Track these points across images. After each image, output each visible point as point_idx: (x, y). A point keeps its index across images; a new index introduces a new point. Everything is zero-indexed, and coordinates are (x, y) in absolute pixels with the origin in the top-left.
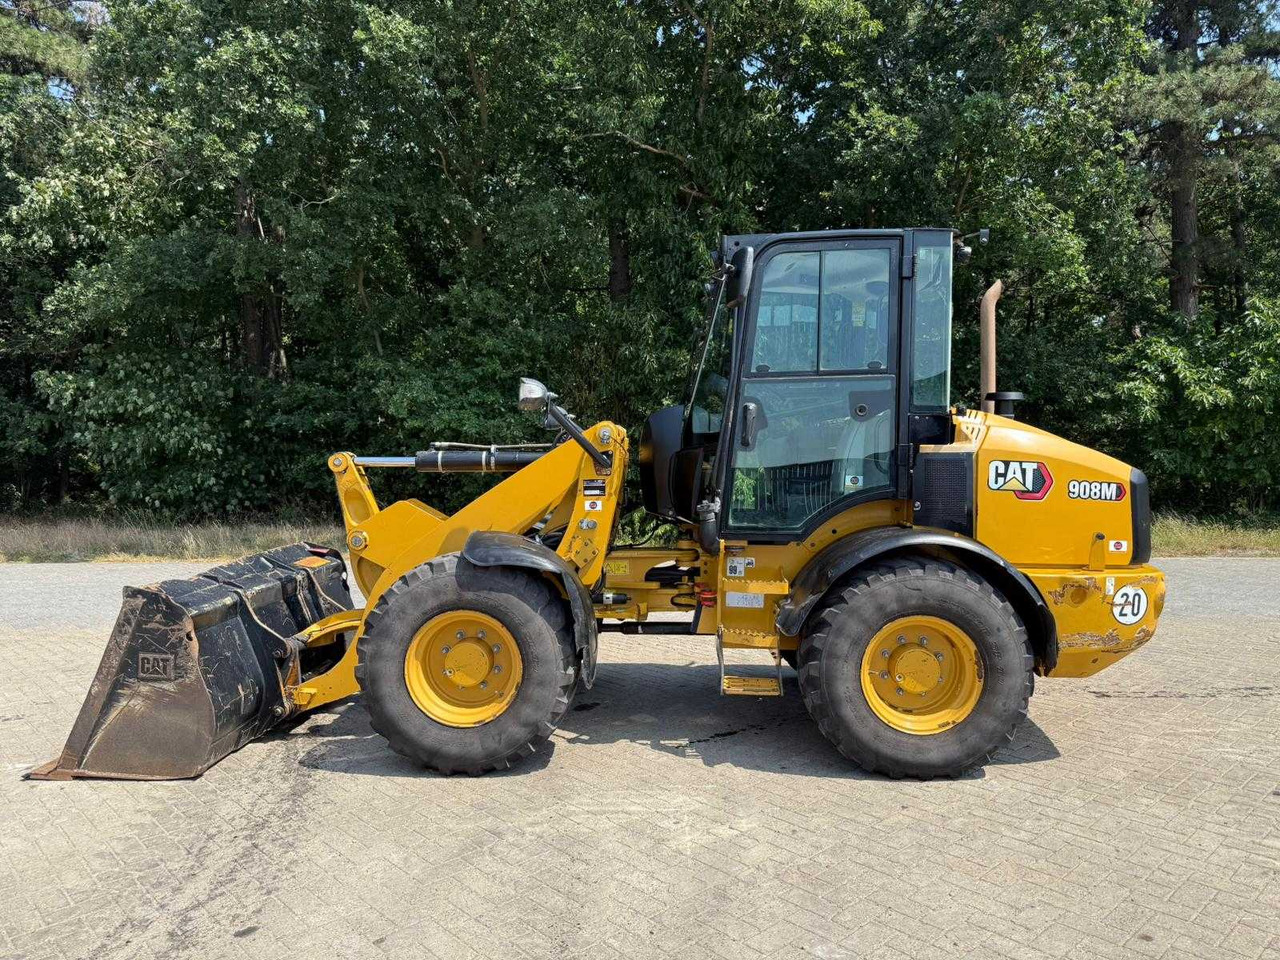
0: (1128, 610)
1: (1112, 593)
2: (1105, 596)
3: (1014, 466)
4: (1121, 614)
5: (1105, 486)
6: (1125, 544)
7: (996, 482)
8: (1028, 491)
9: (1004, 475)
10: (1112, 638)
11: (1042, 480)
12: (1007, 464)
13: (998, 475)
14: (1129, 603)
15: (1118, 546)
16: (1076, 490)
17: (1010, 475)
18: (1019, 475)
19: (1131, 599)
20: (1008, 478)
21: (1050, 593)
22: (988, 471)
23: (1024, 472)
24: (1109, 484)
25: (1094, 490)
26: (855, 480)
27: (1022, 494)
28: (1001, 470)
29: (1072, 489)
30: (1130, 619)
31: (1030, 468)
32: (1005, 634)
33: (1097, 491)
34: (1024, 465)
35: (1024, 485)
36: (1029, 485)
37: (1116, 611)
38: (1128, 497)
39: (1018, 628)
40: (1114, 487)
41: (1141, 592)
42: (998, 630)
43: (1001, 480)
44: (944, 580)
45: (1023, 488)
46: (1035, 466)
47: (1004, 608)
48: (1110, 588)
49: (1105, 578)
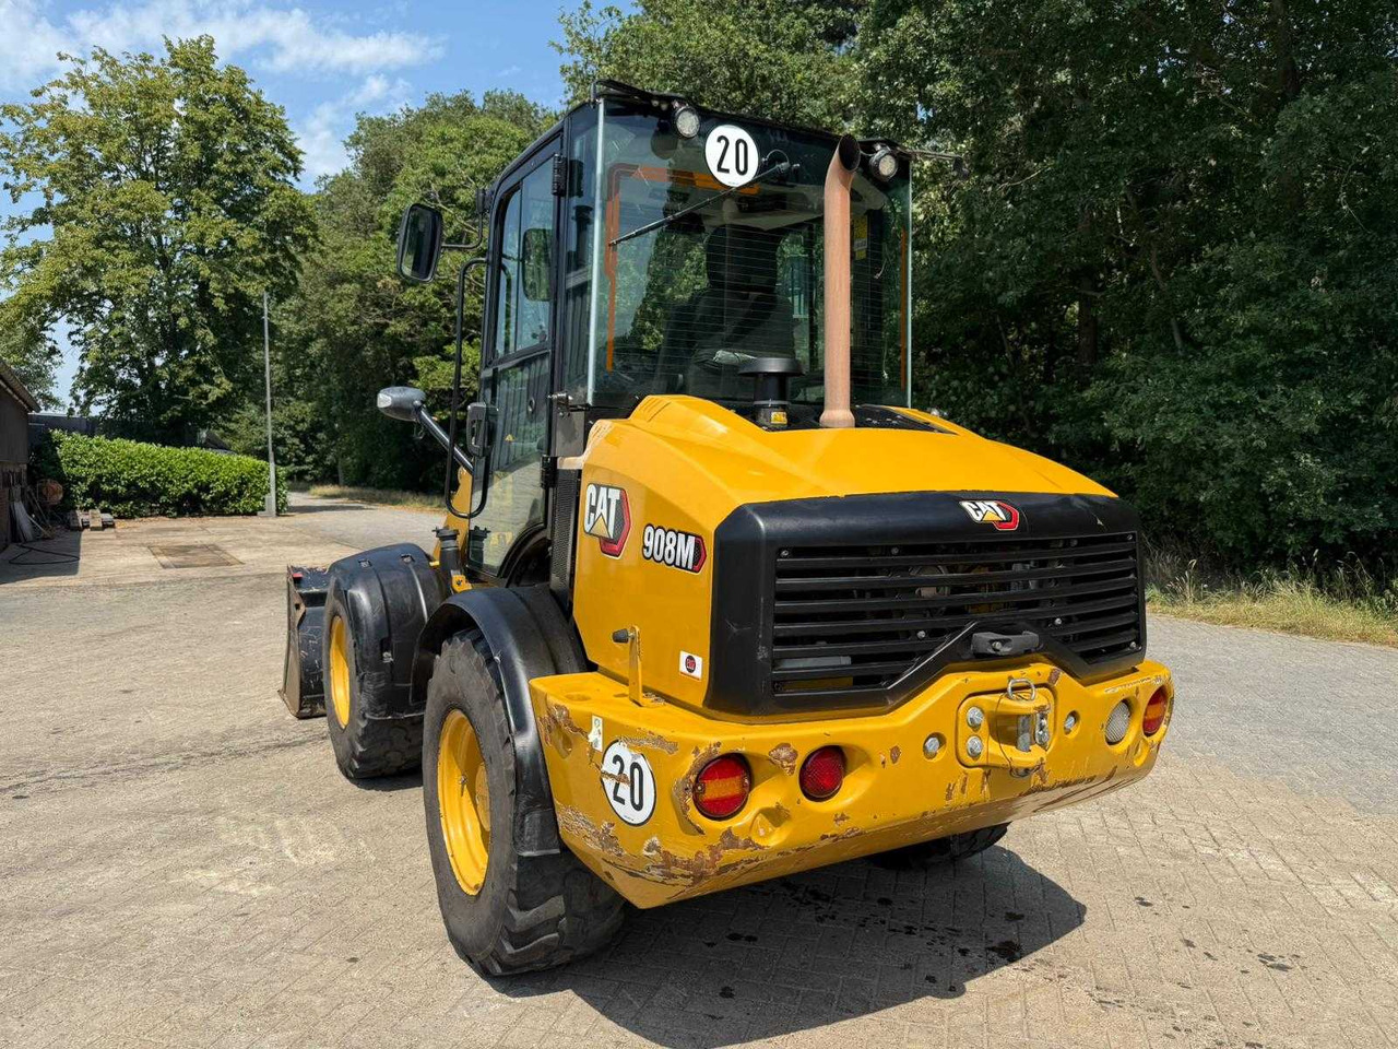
0: (625, 791)
1: (600, 747)
2: (591, 752)
4: (616, 797)
5: (682, 540)
6: (699, 663)
7: (589, 520)
8: (608, 540)
9: (595, 509)
10: (609, 839)
11: (622, 520)
12: (598, 490)
13: (591, 509)
14: (625, 779)
15: (690, 662)
16: (651, 543)
17: (599, 509)
18: (605, 511)
19: (627, 771)
20: (597, 514)
21: (541, 720)
22: (586, 499)
23: (609, 504)
24: (686, 537)
25: (668, 547)
27: (605, 545)
28: (593, 500)
29: (646, 541)
30: (630, 812)
33: (672, 547)
34: (610, 493)
35: (607, 527)
36: (611, 529)
37: (610, 785)
38: (708, 568)
40: (691, 544)
41: (641, 761)
45: (607, 534)
48: (597, 738)
49: (590, 715)
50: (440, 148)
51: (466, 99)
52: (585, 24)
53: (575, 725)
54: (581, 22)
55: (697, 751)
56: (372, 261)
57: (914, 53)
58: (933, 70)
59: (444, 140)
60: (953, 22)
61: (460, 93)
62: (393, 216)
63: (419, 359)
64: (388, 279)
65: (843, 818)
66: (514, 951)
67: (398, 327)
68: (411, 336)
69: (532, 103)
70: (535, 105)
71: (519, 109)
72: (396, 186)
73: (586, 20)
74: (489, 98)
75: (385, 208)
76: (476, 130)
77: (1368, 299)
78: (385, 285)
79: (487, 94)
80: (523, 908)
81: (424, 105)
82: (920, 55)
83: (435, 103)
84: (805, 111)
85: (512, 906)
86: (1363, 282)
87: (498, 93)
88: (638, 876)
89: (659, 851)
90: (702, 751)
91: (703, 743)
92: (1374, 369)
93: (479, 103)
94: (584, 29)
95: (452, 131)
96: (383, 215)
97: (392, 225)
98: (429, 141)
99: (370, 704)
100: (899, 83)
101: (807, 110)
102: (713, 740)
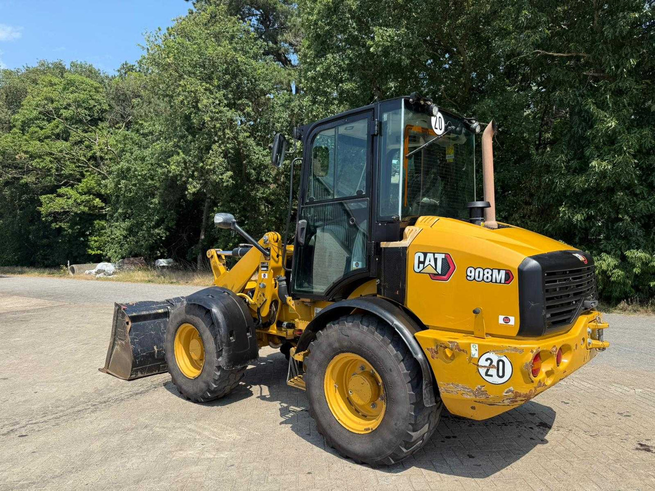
0: (493, 371)
1: (477, 356)
2: (471, 358)
3: (430, 256)
4: (487, 374)
5: (495, 272)
6: (512, 319)
7: (419, 268)
8: (438, 274)
9: (423, 263)
10: (480, 392)
11: (448, 266)
12: (425, 255)
13: (420, 262)
14: (494, 367)
15: (507, 320)
16: (473, 274)
17: (427, 263)
18: (433, 263)
19: (495, 363)
20: (425, 265)
21: (428, 349)
22: (414, 259)
23: (436, 260)
24: (499, 270)
25: (486, 275)
26: (357, 264)
27: (434, 276)
28: (422, 259)
29: (469, 274)
30: (495, 379)
31: (440, 257)
32: (395, 374)
33: (489, 275)
34: (436, 256)
35: (436, 269)
36: (439, 270)
37: (483, 371)
38: (515, 282)
39: (406, 371)
40: (503, 273)
41: (504, 359)
42: (391, 370)
43: (421, 266)
44: (362, 332)
45: (435, 272)
46: (443, 256)
47: (396, 356)
48: (475, 352)
49: (470, 344)
50: (50, 88)
51: (60, 64)
52: (157, 38)
53: (461, 348)
54: (155, 37)
55: (532, 351)
56: (11, 144)
57: (334, 70)
58: (342, 78)
59: (51, 84)
60: (351, 59)
61: (56, 61)
62: (22, 121)
63: (44, 196)
64: (22, 154)
65: (565, 372)
66: (407, 451)
67: (28, 179)
68: (36, 184)
69: (97, 70)
70: (99, 70)
71: (90, 71)
72: (23, 106)
73: (158, 36)
74: (73, 65)
75: (17, 116)
76: (70, 81)
77: (505, 176)
78: (21, 158)
79: (72, 62)
80: (414, 431)
81: (36, 65)
82: (337, 71)
83: (43, 65)
84: (260, 87)
85: (410, 430)
86: (502, 170)
87: (79, 63)
88: (495, 405)
89: (513, 392)
90: (535, 351)
91: (534, 348)
92: (508, 204)
93: (68, 67)
94: (156, 40)
95: (55, 80)
96: (17, 120)
97: (22, 126)
98: (43, 84)
99: (226, 363)
100: (328, 82)
101: (261, 86)
102: (536, 346)
